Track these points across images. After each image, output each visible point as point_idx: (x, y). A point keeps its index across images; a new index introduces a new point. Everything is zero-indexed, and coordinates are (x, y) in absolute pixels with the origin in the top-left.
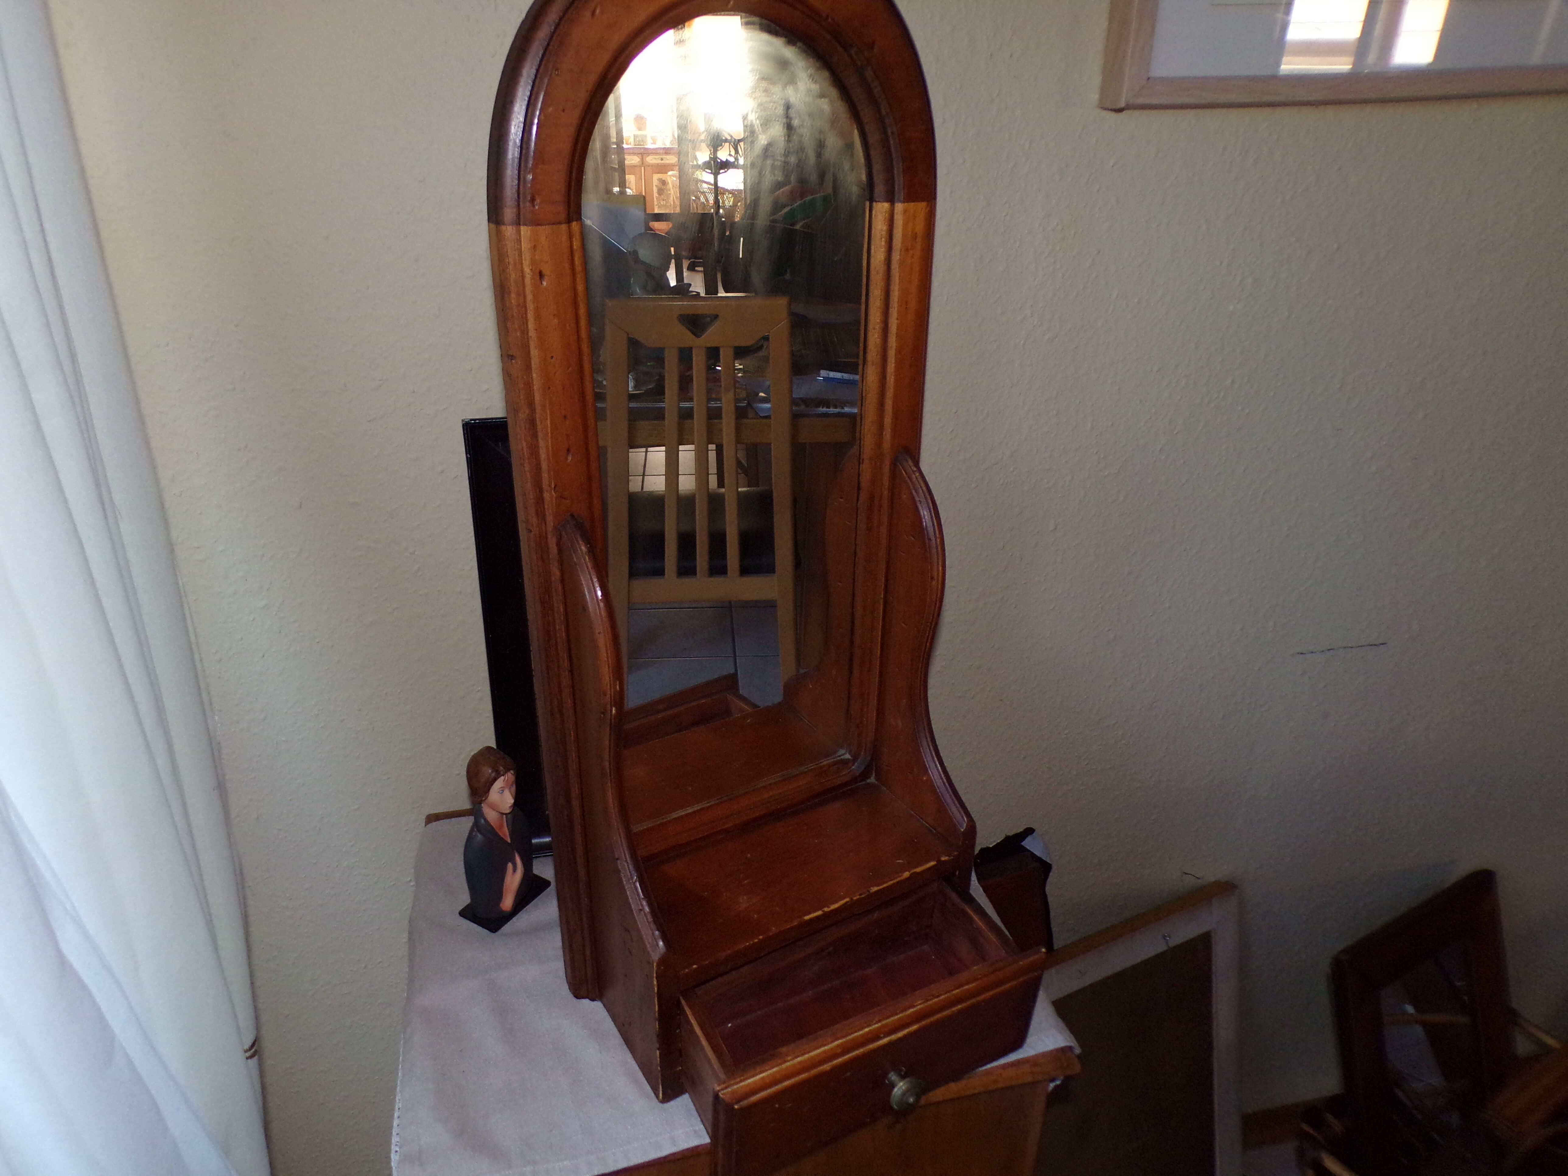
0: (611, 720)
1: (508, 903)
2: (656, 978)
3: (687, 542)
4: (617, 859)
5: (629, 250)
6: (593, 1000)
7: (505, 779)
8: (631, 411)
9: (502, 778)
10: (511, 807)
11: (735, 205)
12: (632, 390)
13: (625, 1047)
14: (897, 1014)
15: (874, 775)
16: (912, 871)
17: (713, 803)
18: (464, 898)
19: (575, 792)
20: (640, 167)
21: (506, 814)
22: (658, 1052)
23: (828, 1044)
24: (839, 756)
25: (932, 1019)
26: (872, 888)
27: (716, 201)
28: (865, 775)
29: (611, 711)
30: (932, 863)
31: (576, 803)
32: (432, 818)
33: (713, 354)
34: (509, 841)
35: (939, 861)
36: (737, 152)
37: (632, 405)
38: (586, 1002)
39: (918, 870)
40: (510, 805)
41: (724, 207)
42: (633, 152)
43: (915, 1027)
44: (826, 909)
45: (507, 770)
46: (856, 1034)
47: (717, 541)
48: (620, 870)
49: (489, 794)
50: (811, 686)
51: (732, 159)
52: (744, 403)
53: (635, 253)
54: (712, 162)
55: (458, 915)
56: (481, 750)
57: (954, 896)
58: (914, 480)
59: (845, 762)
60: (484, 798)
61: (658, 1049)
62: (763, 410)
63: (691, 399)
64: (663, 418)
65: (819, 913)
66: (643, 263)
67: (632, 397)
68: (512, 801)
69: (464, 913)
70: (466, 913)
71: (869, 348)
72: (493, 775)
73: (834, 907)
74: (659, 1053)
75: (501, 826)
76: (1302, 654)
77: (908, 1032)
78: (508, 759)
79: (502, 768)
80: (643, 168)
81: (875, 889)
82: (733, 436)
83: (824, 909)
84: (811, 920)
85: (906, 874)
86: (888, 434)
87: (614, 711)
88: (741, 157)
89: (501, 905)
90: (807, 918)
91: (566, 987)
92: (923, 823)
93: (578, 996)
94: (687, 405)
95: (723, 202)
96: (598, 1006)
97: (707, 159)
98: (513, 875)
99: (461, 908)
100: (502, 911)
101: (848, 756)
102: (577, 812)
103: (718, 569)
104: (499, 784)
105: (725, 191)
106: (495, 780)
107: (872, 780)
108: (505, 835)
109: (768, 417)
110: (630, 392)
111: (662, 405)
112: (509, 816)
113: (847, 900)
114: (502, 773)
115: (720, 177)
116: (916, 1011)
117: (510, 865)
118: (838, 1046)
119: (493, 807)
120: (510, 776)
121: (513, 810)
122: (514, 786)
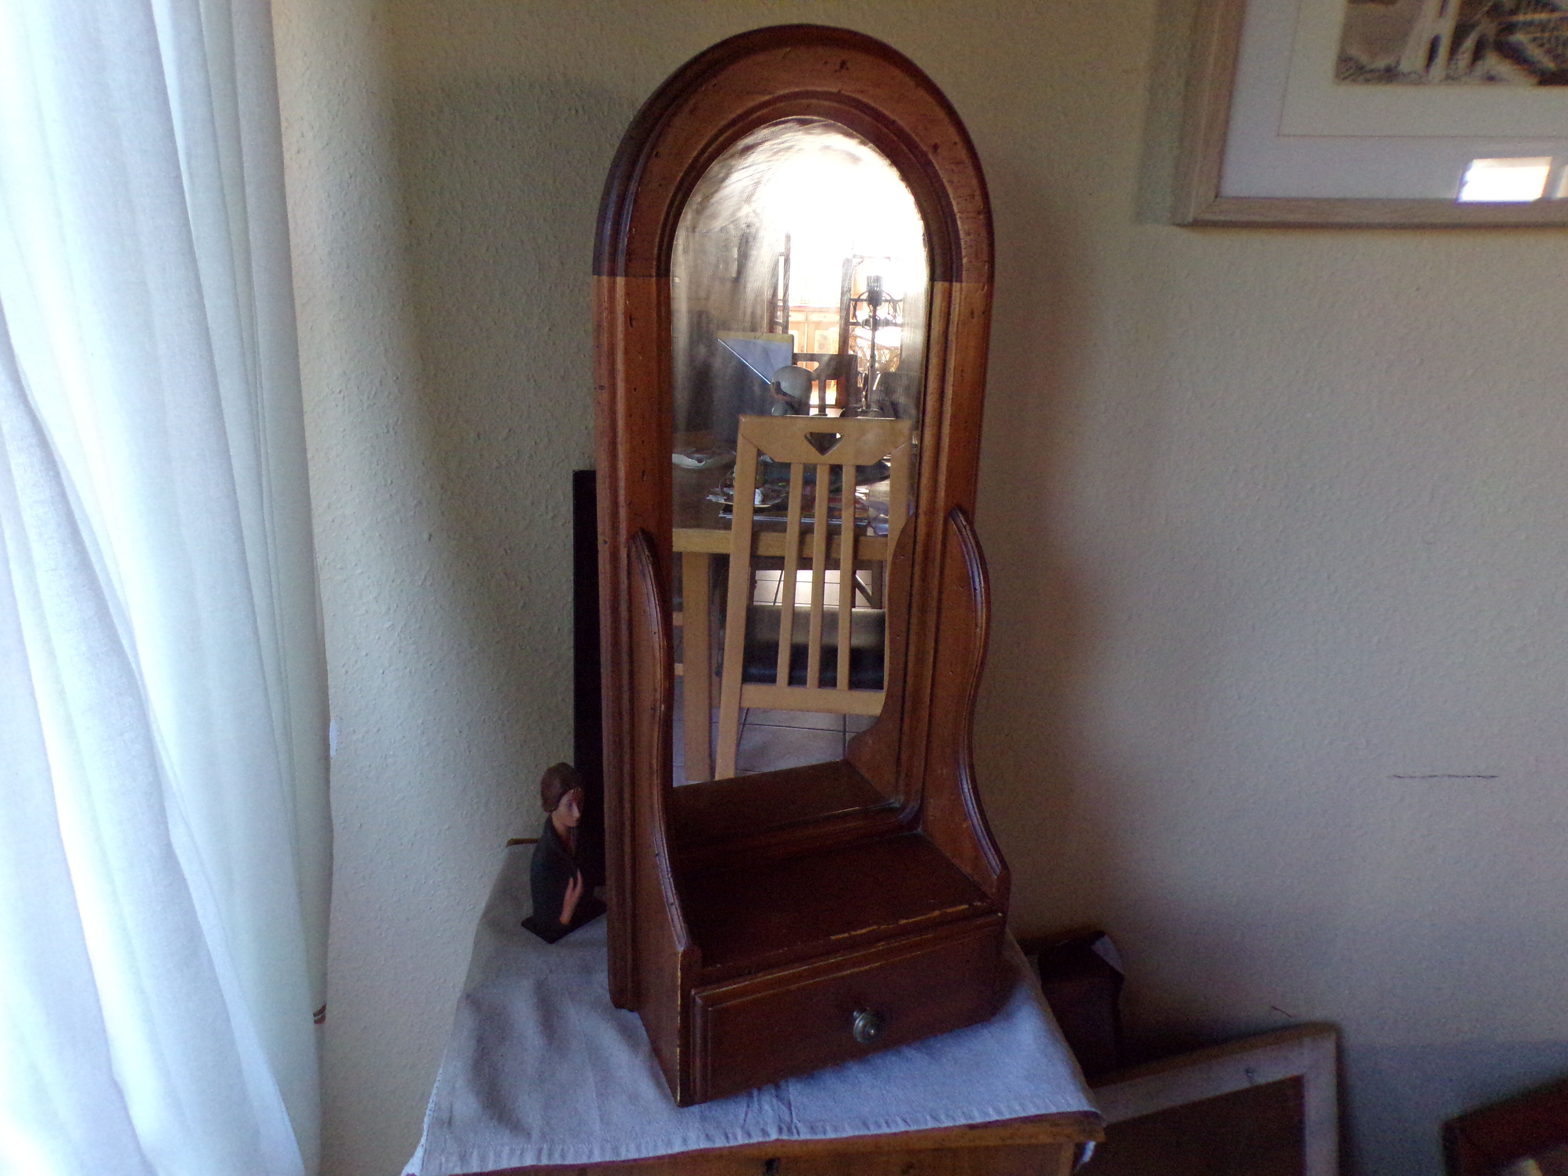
1: (566, 917)
2: (681, 969)
3: (799, 655)
4: (657, 855)
5: (773, 381)
6: (631, 1010)
7: (574, 791)
8: (754, 523)
9: (570, 790)
10: (576, 821)
11: (891, 360)
12: (758, 503)
15: (921, 826)
16: (943, 911)
18: (527, 910)
20: (804, 323)
21: (572, 827)
22: (678, 1050)
24: (888, 804)
26: (901, 920)
27: (873, 356)
28: (912, 825)
30: (964, 907)
33: (836, 470)
34: (573, 854)
35: (971, 905)
36: (895, 311)
37: (756, 518)
38: (624, 1012)
39: (949, 910)
40: (576, 818)
41: (879, 362)
42: (800, 309)
44: (853, 933)
45: (577, 783)
47: (829, 655)
48: (658, 865)
49: (559, 806)
51: (890, 318)
52: (865, 522)
53: (778, 384)
54: (871, 319)
56: (557, 764)
58: (964, 534)
59: (893, 810)
60: (554, 809)
61: (679, 1046)
62: (882, 529)
63: (813, 516)
64: (785, 531)
65: (846, 935)
66: (785, 394)
67: (757, 511)
68: (578, 815)
69: (526, 924)
70: (528, 924)
71: (927, 411)
72: (564, 788)
73: (861, 932)
74: (680, 1051)
75: (567, 839)
79: (572, 782)
80: (806, 324)
81: (904, 921)
82: (850, 551)
83: (850, 932)
84: (836, 940)
85: (937, 913)
86: (942, 493)
88: (899, 316)
89: (560, 920)
91: (608, 999)
92: (961, 871)
94: (808, 520)
95: (880, 357)
96: (634, 1016)
97: (867, 317)
98: (573, 890)
100: (560, 926)
101: (896, 805)
103: (827, 680)
104: (568, 796)
105: (882, 348)
106: (564, 794)
107: (919, 831)
109: (886, 536)
110: (756, 506)
111: (785, 519)
113: (875, 927)
114: (572, 787)
115: (877, 333)
117: (571, 880)
119: (561, 818)
120: (576, 788)
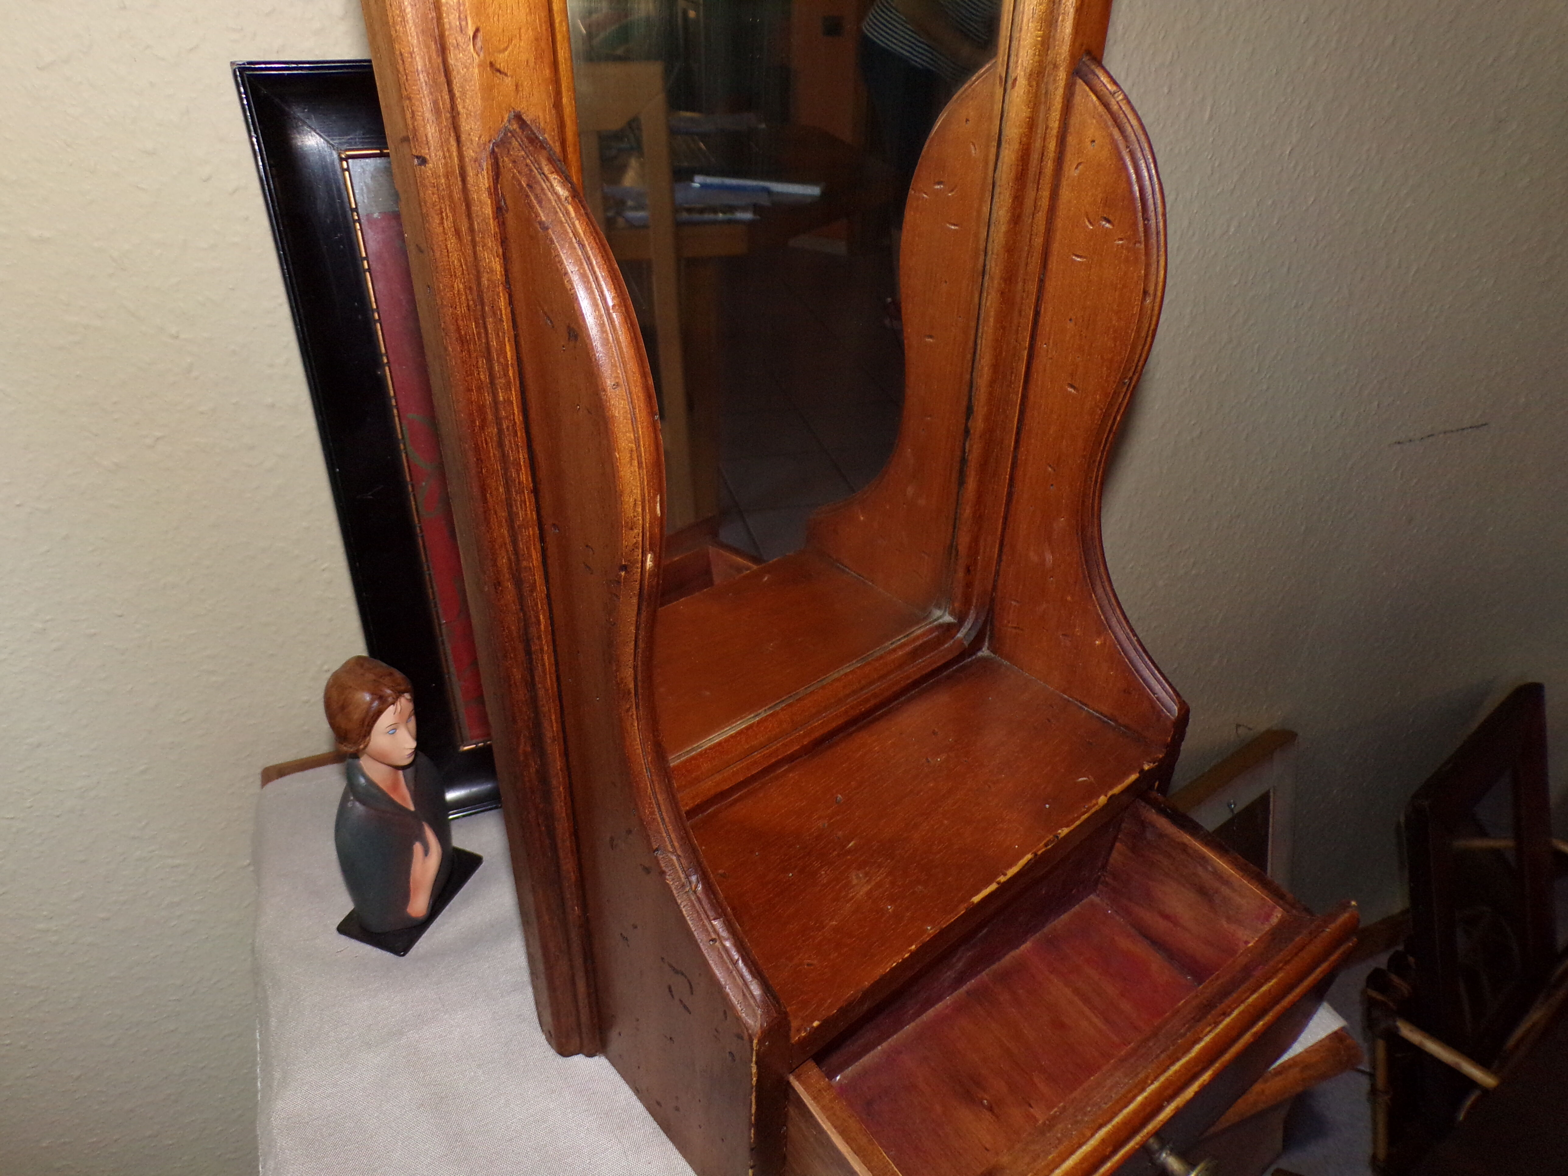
0: (642, 580)
1: (419, 905)
2: (756, 1063)
4: (657, 850)
6: (590, 1055)
7: (396, 709)
9: (392, 708)
10: (411, 754)
13: (664, 1136)
14: (1178, 1059)
15: (986, 644)
16: (1110, 793)
17: (763, 715)
18: (343, 906)
19: (551, 728)
21: (403, 768)
22: (750, 1171)
23: (1088, 1139)
24: (936, 620)
25: (1227, 1056)
26: (1060, 831)
28: (976, 644)
29: (643, 562)
30: (1133, 777)
31: (554, 750)
32: (272, 774)
34: (412, 808)
35: (1142, 771)
38: (579, 1060)
39: (1117, 790)
40: (410, 751)
43: (1206, 1077)
44: (1002, 879)
45: (399, 694)
46: (1126, 1111)
48: (664, 868)
49: (370, 737)
50: (862, 518)
55: (336, 932)
56: (347, 663)
57: (1163, 823)
58: (1115, 107)
59: (948, 630)
60: (362, 747)
61: (752, 1167)
65: (993, 887)
68: (413, 744)
69: (344, 929)
70: (348, 928)
72: (376, 704)
73: (1012, 872)
74: (753, 1172)
75: (395, 786)
76: (1399, 443)
77: (1199, 1087)
78: (398, 675)
79: (389, 692)
81: (1064, 832)
83: (998, 879)
84: (984, 900)
85: (1102, 800)
87: (649, 563)
89: (408, 910)
90: (976, 899)
91: (541, 1038)
92: (1089, 712)
93: (564, 1051)
96: (600, 1063)
98: (424, 859)
99: (339, 920)
100: (410, 918)
101: (948, 619)
102: (557, 764)
104: (388, 717)
106: (379, 713)
107: (985, 652)
108: (404, 799)
112: (408, 770)
113: (1029, 856)
114: (390, 699)
116: (1204, 1048)
117: (418, 847)
118: (1103, 1141)
119: (379, 758)
120: (405, 704)
121: (414, 761)
122: (413, 718)
